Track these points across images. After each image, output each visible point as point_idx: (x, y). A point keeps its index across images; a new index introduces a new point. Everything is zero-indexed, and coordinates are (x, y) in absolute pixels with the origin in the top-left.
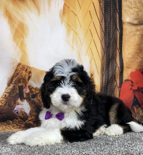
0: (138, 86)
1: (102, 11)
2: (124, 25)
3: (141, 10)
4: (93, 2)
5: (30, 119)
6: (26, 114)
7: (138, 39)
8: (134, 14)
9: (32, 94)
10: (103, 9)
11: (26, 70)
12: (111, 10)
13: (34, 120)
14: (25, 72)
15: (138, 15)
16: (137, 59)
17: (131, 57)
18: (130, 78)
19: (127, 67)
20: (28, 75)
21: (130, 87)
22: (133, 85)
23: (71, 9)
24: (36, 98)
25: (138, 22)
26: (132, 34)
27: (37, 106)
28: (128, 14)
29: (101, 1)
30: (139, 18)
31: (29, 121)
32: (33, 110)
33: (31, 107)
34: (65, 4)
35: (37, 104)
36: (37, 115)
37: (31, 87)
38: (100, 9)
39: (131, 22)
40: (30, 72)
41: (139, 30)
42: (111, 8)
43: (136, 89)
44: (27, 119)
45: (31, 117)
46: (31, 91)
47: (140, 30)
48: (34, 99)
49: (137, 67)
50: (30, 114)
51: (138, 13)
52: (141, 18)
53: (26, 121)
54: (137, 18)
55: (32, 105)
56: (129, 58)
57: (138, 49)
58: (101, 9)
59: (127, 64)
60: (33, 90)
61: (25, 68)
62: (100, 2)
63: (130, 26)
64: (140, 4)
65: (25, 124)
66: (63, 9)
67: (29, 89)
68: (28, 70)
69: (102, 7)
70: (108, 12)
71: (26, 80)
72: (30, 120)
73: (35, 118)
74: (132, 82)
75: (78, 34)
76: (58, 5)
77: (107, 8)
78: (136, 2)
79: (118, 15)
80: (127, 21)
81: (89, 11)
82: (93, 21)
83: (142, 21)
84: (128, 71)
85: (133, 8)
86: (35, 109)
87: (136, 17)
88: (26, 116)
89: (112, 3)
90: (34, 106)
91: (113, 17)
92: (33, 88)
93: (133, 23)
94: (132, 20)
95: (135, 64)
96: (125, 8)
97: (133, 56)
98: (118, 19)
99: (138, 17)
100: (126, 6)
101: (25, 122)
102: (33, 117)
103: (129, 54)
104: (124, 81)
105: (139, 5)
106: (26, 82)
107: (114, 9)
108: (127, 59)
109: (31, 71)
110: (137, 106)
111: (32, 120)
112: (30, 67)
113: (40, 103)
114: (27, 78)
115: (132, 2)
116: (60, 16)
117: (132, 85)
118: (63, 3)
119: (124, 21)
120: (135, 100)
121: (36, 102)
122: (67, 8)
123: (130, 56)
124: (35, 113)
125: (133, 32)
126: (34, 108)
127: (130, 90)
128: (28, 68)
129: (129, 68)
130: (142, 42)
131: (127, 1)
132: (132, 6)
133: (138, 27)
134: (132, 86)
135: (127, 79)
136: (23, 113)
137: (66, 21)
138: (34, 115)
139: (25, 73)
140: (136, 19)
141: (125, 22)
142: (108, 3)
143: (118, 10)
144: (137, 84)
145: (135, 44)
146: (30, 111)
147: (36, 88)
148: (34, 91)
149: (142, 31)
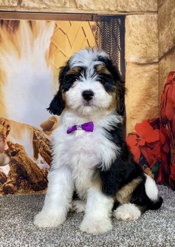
0: (146, 142)
2: (127, 65)
3: (150, 47)
4: (87, 39)
5: (9, 180)
6: (4, 175)
7: (146, 82)
8: (141, 51)
9: (12, 151)
10: (101, 46)
11: (4, 124)
12: (110, 47)
13: (14, 182)
14: (2, 125)
15: (146, 52)
16: (145, 107)
17: (136, 105)
18: (135, 131)
19: (131, 118)
20: (6, 129)
21: (136, 142)
22: (139, 140)
23: (60, 48)
24: (17, 156)
25: (146, 62)
26: (138, 76)
27: (19, 165)
28: (133, 52)
29: (97, 37)
30: (148, 56)
31: (8, 183)
32: (13, 170)
33: (11, 166)
34: (52, 43)
35: (18, 163)
36: (17, 176)
37: (10, 143)
38: (96, 47)
39: (137, 61)
40: (8, 126)
41: (148, 70)
42: (110, 45)
43: (144, 145)
44: (6, 181)
45: (11, 178)
46: (11, 148)
47: (149, 72)
48: (14, 157)
49: (145, 117)
50: (9, 175)
51: (146, 50)
52: (150, 56)
53: (5, 183)
54: (145, 57)
55: (11, 164)
56: (134, 107)
57: (145, 95)
59: (131, 114)
60: (13, 147)
61: (2, 121)
62: (96, 38)
63: (135, 66)
64: (150, 38)
65: (3, 187)
66: (49, 49)
67: (8, 145)
68: (6, 124)
69: (98, 44)
70: (106, 50)
71: (4, 135)
72: (10, 182)
73: (15, 179)
74: (138, 136)
76: (43, 45)
77: (106, 46)
78: (144, 36)
79: (119, 54)
80: (131, 61)
83: (152, 60)
84: (132, 122)
85: (140, 44)
86: (15, 169)
87: (144, 55)
88: (5, 177)
89: (113, 39)
90: (14, 166)
91: (113, 57)
92: (13, 145)
93: (139, 62)
94: (137, 59)
95: (141, 113)
96: (129, 44)
97: (138, 104)
98: (119, 59)
99: (147, 54)
100: (130, 42)
101: (4, 185)
102: (13, 179)
103: (133, 102)
104: (127, 135)
105: (147, 40)
106: (5, 138)
107: (114, 46)
108: (131, 108)
109: (10, 125)
110: (144, 166)
111: (11, 182)
112: (8, 121)
113: (21, 161)
114: (5, 132)
115: (139, 36)
116: (46, 58)
117: (137, 139)
118: (49, 42)
119: (127, 61)
120: (142, 158)
121: (17, 160)
122: (54, 48)
123: (134, 104)
124: (15, 173)
125: (139, 74)
126: (14, 167)
127: (135, 145)
128: (6, 121)
129: (133, 119)
130: (151, 86)
131: (132, 36)
132: (139, 42)
133: (146, 68)
134: (138, 142)
135: (131, 132)
136: (1, 173)
137: (53, 63)
138: (14, 176)
139: (2, 127)
140: (143, 57)
141: (129, 62)
142: (107, 39)
143: (119, 47)
144: (144, 138)
145: (142, 88)
146: (10, 171)
147: (16, 144)
148: (15, 148)
149: (152, 72)
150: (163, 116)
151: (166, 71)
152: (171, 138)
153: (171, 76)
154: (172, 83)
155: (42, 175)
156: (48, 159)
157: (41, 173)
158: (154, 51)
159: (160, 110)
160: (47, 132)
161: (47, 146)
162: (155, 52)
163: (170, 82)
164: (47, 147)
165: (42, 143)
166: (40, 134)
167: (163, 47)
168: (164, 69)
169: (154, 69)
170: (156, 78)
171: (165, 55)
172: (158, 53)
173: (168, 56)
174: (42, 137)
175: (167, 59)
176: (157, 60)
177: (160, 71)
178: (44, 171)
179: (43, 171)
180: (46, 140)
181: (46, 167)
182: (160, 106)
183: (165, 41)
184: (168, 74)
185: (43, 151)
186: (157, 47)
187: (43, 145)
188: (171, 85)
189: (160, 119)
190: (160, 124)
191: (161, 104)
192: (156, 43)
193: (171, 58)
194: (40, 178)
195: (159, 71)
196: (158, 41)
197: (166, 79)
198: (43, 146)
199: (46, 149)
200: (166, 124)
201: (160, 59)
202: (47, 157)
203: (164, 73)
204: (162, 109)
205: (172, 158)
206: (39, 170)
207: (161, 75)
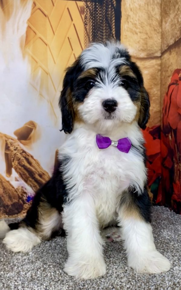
1: (89, 38)
3: (151, 37)
4: (74, 25)
7: (145, 81)
8: (141, 42)
10: (91, 34)
12: (103, 36)
15: (146, 44)
23: (39, 35)
25: (146, 55)
29: (87, 22)
30: (149, 49)
34: (29, 27)
38: (86, 35)
42: (103, 33)
47: (149, 68)
51: (147, 41)
52: (151, 49)
54: (145, 49)
58: (88, 35)
62: (85, 24)
64: (150, 26)
66: (25, 35)
69: (88, 31)
70: (98, 38)
75: (50, 75)
76: (18, 29)
77: (98, 33)
78: (144, 24)
81: (68, 38)
82: (74, 54)
83: (153, 53)
85: (139, 34)
87: (143, 47)
89: (106, 26)
93: (138, 56)
94: (136, 52)
96: (126, 33)
99: (147, 46)
100: (127, 31)
105: (148, 28)
107: (107, 34)
115: (138, 23)
116: (21, 46)
118: (26, 26)
122: (32, 34)
130: (151, 85)
131: (130, 23)
132: (138, 31)
137: (31, 53)
140: (143, 50)
142: (99, 25)
143: (114, 36)
149: (153, 68)
150: (165, 124)
151: (170, 68)
152: (174, 151)
153: (176, 74)
154: (178, 83)
155: (17, 195)
156: (25, 176)
157: (15, 193)
158: (155, 43)
159: (162, 116)
160: (23, 141)
161: (24, 158)
162: (157, 45)
163: (175, 82)
164: (23, 160)
165: (17, 155)
166: (14, 144)
167: (167, 39)
168: (167, 66)
169: (156, 64)
170: (158, 76)
171: (170, 48)
172: (160, 46)
173: (174, 49)
174: (17, 148)
175: (172, 54)
176: (159, 54)
177: (163, 68)
178: (20, 190)
179: (18, 190)
180: (22, 151)
181: (22, 185)
182: (162, 111)
183: (170, 30)
184: (173, 72)
185: (18, 165)
186: (159, 38)
187: (17, 157)
188: (176, 85)
189: (162, 127)
190: (161, 133)
191: (163, 109)
192: (158, 33)
193: (177, 53)
194: (14, 198)
195: (161, 68)
196: (160, 30)
197: (170, 78)
198: (18, 159)
199: (22, 162)
200: (168, 133)
201: (163, 53)
202: (24, 172)
203: (167, 71)
204: (165, 114)
205: (175, 174)
206: (13, 189)
207: (164, 73)
